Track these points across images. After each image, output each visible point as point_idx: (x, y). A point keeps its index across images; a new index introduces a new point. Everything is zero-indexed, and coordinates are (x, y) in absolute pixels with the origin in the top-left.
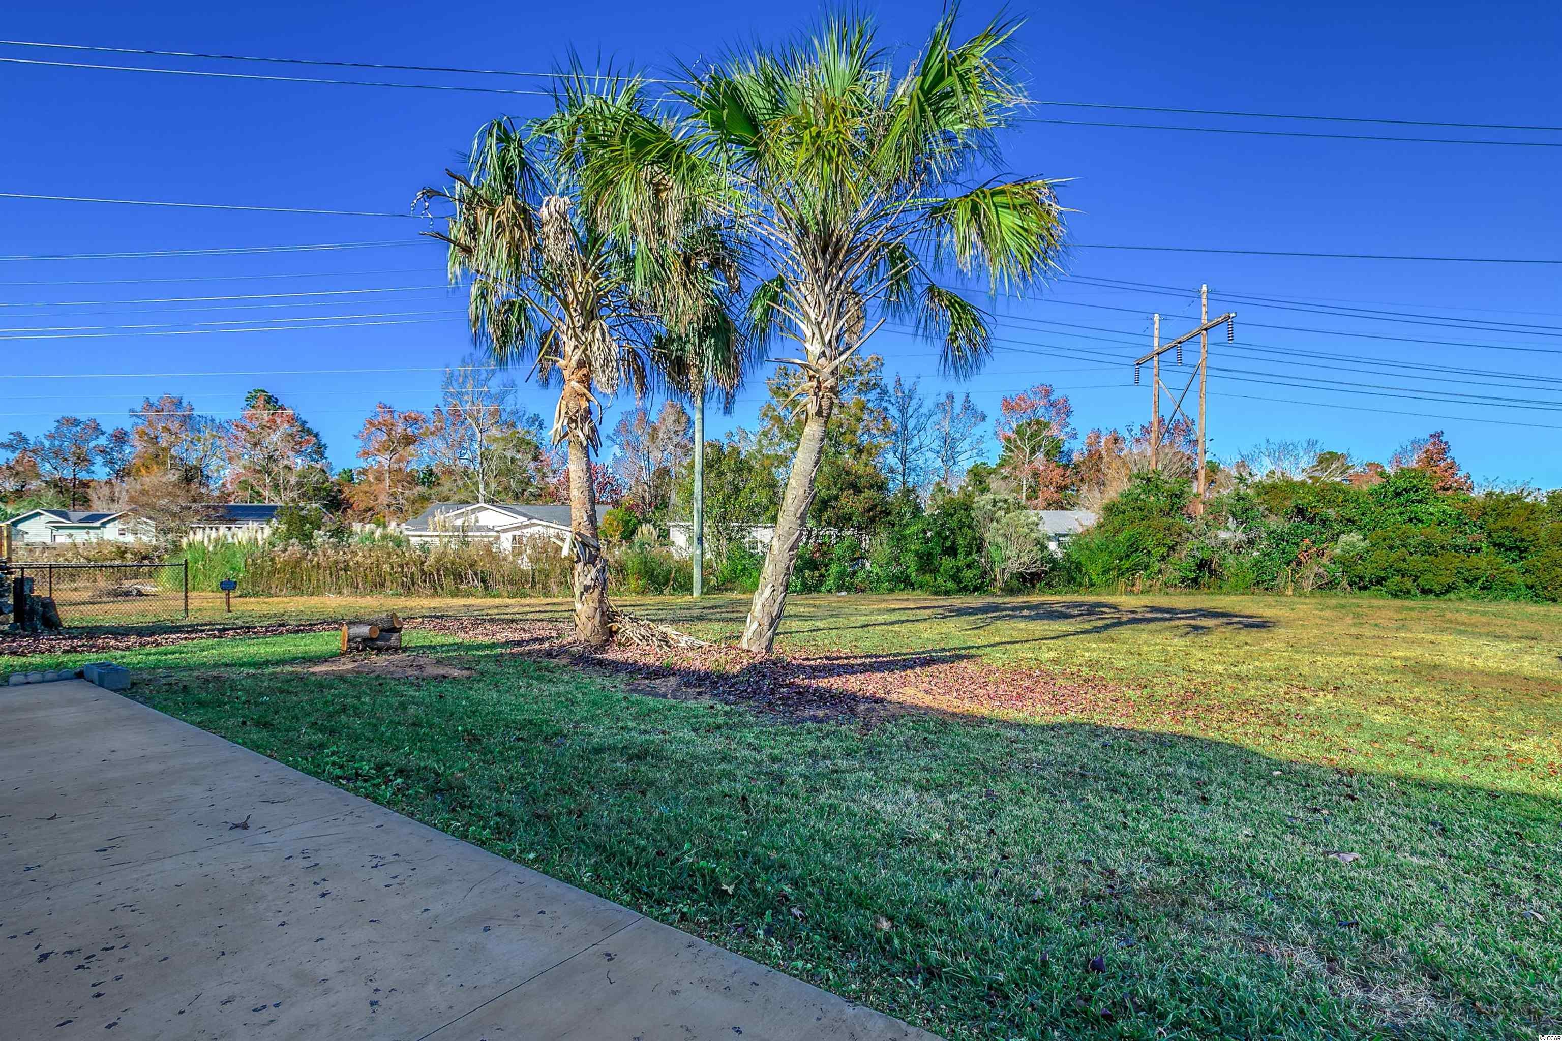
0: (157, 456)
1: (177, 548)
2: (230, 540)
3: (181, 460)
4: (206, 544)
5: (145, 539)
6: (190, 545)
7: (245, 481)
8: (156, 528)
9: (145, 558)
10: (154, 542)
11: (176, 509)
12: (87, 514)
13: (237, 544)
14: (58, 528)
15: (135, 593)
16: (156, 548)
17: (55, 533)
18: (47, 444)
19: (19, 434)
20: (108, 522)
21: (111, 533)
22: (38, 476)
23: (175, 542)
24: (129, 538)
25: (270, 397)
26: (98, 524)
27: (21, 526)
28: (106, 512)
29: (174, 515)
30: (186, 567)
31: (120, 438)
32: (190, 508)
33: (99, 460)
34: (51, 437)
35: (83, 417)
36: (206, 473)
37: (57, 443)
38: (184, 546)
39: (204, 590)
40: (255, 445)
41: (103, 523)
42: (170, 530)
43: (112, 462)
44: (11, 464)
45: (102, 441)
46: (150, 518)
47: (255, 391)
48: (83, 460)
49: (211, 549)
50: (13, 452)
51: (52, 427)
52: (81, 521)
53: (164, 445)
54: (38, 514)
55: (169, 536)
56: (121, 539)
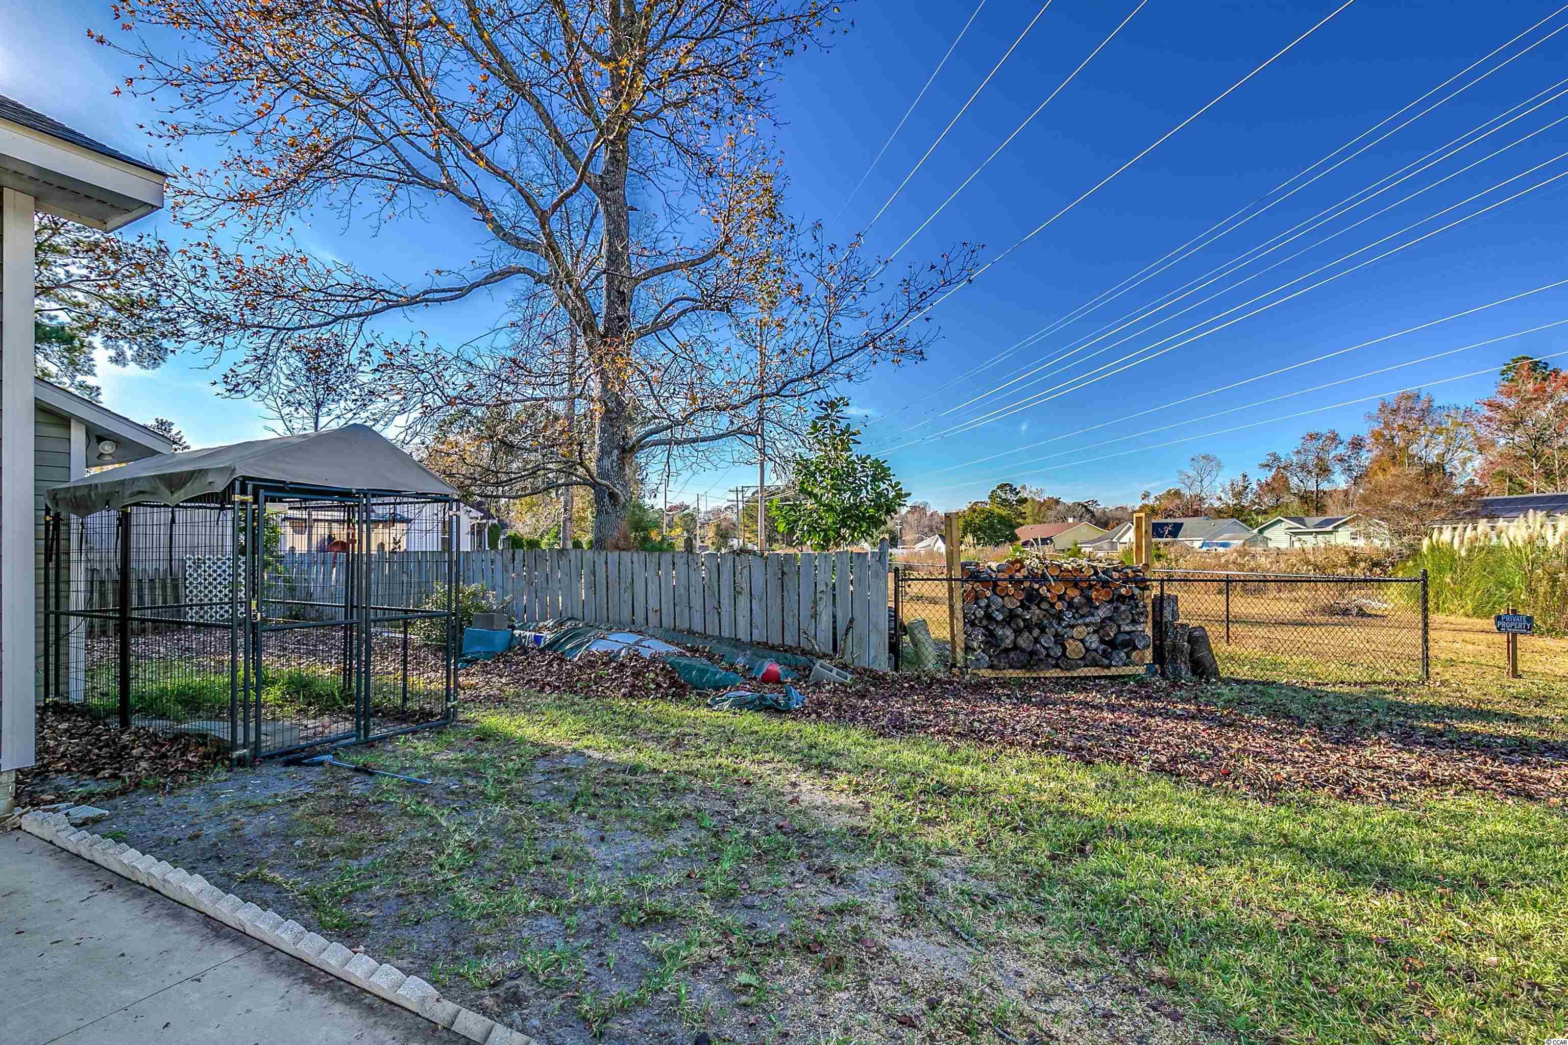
0: (1394, 457)
1: (1415, 551)
2: (1495, 541)
3: (1420, 459)
4: (1456, 546)
5: (1377, 542)
6: (1433, 549)
7: (1502, 472)
8: (1390, 530)
9: (1376, 564)
10: (1387, 545)
11: (1413, 506)
12: (1323, 518)
13: (1507, 545)
14: (1296, 534)
15: (1354, 612)
16: (1389, 554)
17: (1293, 539)
18: (1295, 459)
19: (1274, 455)
20: (1339, 526)
21: (1343, 538)
22: (1288, 489)
23: (1411, 545)
24: (1361, 543)
25: (1536, 363)
26: (1330, 528)
27: (1266, 534)
28: (1340, 516)
29: (1410, 513)
30: (1425, 585)
31: (1357, 444)
32: (1431, 504)
33: (1337, 468)
34: (1299, 452)
35: (1324, 431)
36: (1448, 470)
37: (1303, 458)
38: (1425, 549)
39: (1452, 613)
40: (1516, 424)
41: (1335, 527)
42: (1406, 532)
43: (1349, 469)
44: (1269, 481)
45: (1341, 450)
46: (1382, 519)
47: (1513, 360)
48: (1324, 471)
49: (1463, 553)
50: (1270, 470)
51: (1298, 444)
52: (1316, 526)
53: (1402, 445)
54: (1280, 521)
55: (1405, 539)
56: (1352, 543)
